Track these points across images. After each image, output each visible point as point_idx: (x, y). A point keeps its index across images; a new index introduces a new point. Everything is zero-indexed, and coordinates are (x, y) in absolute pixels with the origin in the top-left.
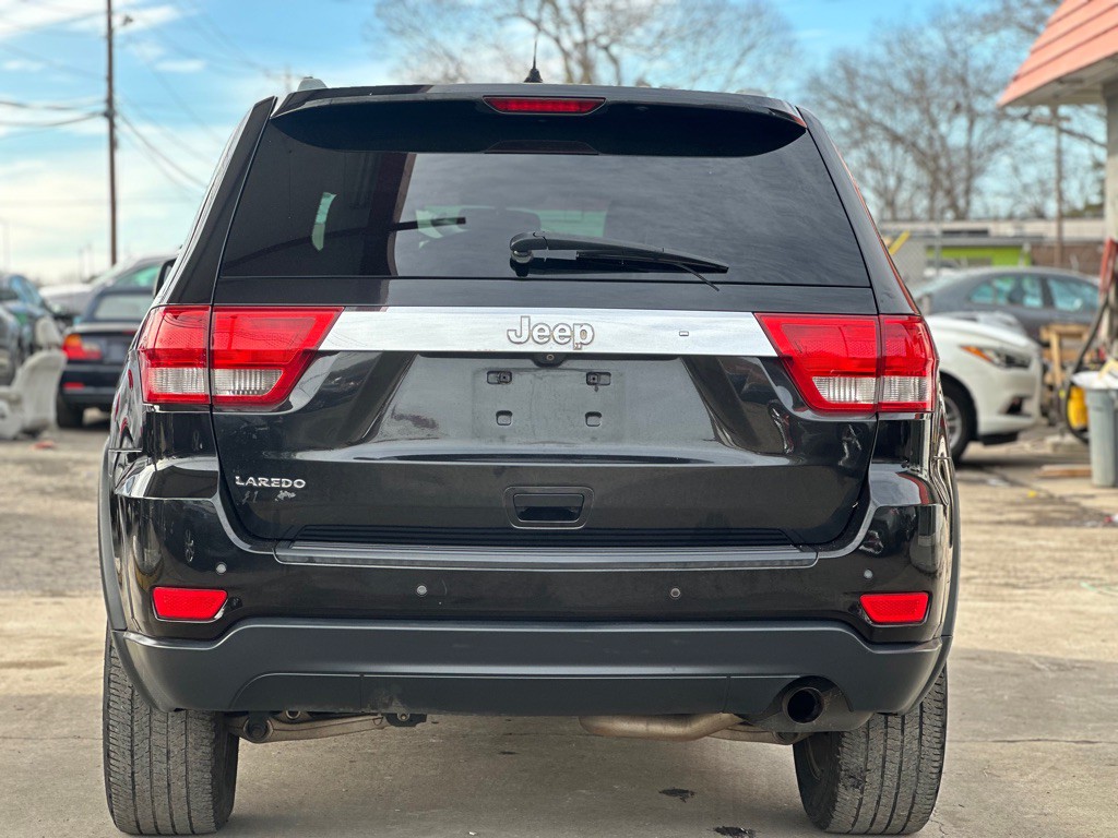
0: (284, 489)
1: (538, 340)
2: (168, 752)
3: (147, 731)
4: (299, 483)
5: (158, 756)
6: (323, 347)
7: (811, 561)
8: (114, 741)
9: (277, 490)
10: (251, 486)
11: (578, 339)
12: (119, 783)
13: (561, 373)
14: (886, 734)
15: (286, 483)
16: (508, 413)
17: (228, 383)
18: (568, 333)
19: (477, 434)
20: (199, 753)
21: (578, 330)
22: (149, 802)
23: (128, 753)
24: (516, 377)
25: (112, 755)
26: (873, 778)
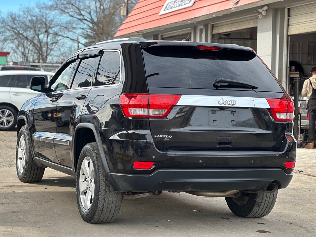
0: (166, 138)
1: (224, 103)
2: (112, 202)
3: (108, 197)
4: (170, 137)
5: (110, 203)
6: (177, 104)
7: (277, 154)
8: (100, 200)
9: (164, 138)
10: (158, 137)
11: (233, 103)
12: (99, 210)
13: (226, 111)
14: (267, 194)
15: (167, 136)
16: (216, 120)
17: (152, 112)
18: (231, 102)
19: (209, 125)
20: (119, 202)
21: (233, 101)
22: (104, 215)
23: (103, 202)
24: (217, 112)
25: (99, 203)
26: (262, 204)
